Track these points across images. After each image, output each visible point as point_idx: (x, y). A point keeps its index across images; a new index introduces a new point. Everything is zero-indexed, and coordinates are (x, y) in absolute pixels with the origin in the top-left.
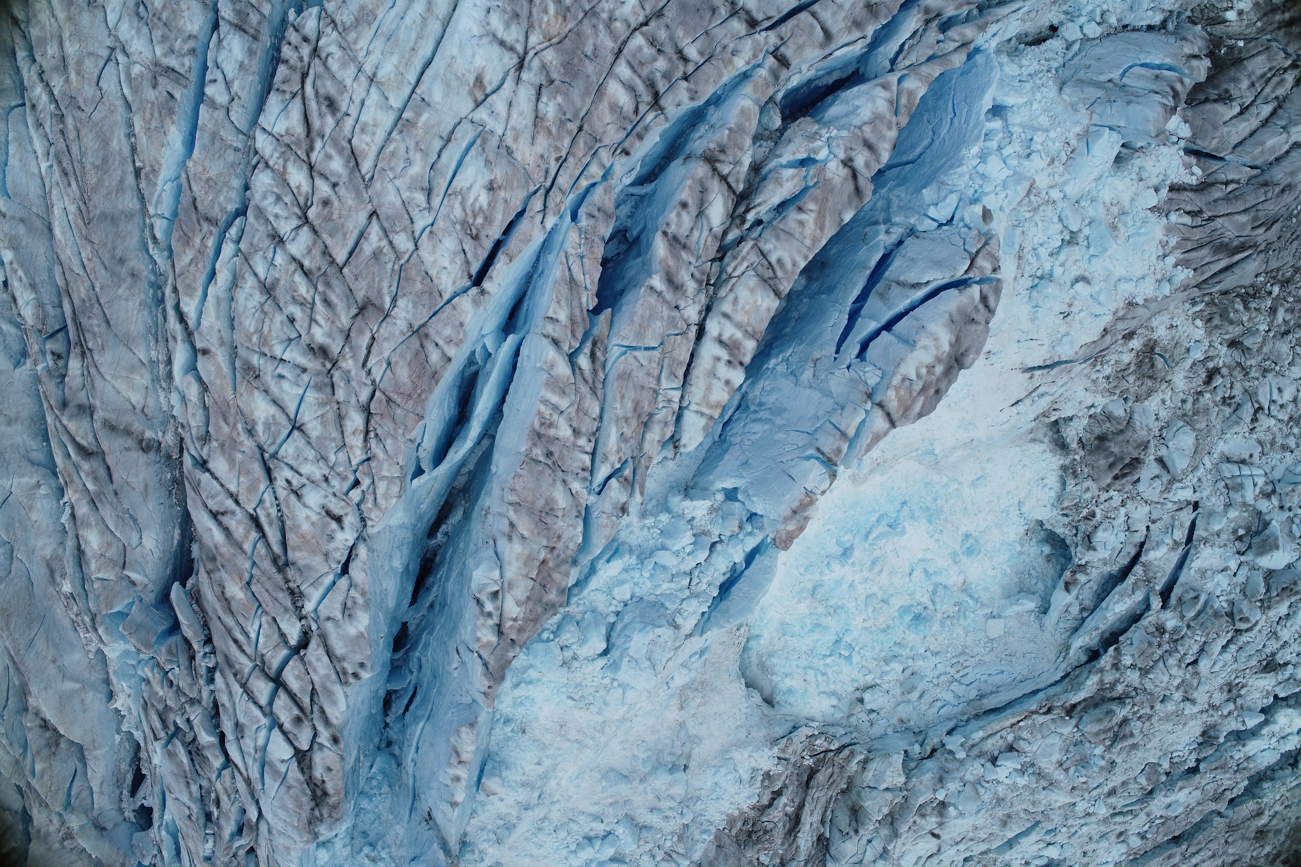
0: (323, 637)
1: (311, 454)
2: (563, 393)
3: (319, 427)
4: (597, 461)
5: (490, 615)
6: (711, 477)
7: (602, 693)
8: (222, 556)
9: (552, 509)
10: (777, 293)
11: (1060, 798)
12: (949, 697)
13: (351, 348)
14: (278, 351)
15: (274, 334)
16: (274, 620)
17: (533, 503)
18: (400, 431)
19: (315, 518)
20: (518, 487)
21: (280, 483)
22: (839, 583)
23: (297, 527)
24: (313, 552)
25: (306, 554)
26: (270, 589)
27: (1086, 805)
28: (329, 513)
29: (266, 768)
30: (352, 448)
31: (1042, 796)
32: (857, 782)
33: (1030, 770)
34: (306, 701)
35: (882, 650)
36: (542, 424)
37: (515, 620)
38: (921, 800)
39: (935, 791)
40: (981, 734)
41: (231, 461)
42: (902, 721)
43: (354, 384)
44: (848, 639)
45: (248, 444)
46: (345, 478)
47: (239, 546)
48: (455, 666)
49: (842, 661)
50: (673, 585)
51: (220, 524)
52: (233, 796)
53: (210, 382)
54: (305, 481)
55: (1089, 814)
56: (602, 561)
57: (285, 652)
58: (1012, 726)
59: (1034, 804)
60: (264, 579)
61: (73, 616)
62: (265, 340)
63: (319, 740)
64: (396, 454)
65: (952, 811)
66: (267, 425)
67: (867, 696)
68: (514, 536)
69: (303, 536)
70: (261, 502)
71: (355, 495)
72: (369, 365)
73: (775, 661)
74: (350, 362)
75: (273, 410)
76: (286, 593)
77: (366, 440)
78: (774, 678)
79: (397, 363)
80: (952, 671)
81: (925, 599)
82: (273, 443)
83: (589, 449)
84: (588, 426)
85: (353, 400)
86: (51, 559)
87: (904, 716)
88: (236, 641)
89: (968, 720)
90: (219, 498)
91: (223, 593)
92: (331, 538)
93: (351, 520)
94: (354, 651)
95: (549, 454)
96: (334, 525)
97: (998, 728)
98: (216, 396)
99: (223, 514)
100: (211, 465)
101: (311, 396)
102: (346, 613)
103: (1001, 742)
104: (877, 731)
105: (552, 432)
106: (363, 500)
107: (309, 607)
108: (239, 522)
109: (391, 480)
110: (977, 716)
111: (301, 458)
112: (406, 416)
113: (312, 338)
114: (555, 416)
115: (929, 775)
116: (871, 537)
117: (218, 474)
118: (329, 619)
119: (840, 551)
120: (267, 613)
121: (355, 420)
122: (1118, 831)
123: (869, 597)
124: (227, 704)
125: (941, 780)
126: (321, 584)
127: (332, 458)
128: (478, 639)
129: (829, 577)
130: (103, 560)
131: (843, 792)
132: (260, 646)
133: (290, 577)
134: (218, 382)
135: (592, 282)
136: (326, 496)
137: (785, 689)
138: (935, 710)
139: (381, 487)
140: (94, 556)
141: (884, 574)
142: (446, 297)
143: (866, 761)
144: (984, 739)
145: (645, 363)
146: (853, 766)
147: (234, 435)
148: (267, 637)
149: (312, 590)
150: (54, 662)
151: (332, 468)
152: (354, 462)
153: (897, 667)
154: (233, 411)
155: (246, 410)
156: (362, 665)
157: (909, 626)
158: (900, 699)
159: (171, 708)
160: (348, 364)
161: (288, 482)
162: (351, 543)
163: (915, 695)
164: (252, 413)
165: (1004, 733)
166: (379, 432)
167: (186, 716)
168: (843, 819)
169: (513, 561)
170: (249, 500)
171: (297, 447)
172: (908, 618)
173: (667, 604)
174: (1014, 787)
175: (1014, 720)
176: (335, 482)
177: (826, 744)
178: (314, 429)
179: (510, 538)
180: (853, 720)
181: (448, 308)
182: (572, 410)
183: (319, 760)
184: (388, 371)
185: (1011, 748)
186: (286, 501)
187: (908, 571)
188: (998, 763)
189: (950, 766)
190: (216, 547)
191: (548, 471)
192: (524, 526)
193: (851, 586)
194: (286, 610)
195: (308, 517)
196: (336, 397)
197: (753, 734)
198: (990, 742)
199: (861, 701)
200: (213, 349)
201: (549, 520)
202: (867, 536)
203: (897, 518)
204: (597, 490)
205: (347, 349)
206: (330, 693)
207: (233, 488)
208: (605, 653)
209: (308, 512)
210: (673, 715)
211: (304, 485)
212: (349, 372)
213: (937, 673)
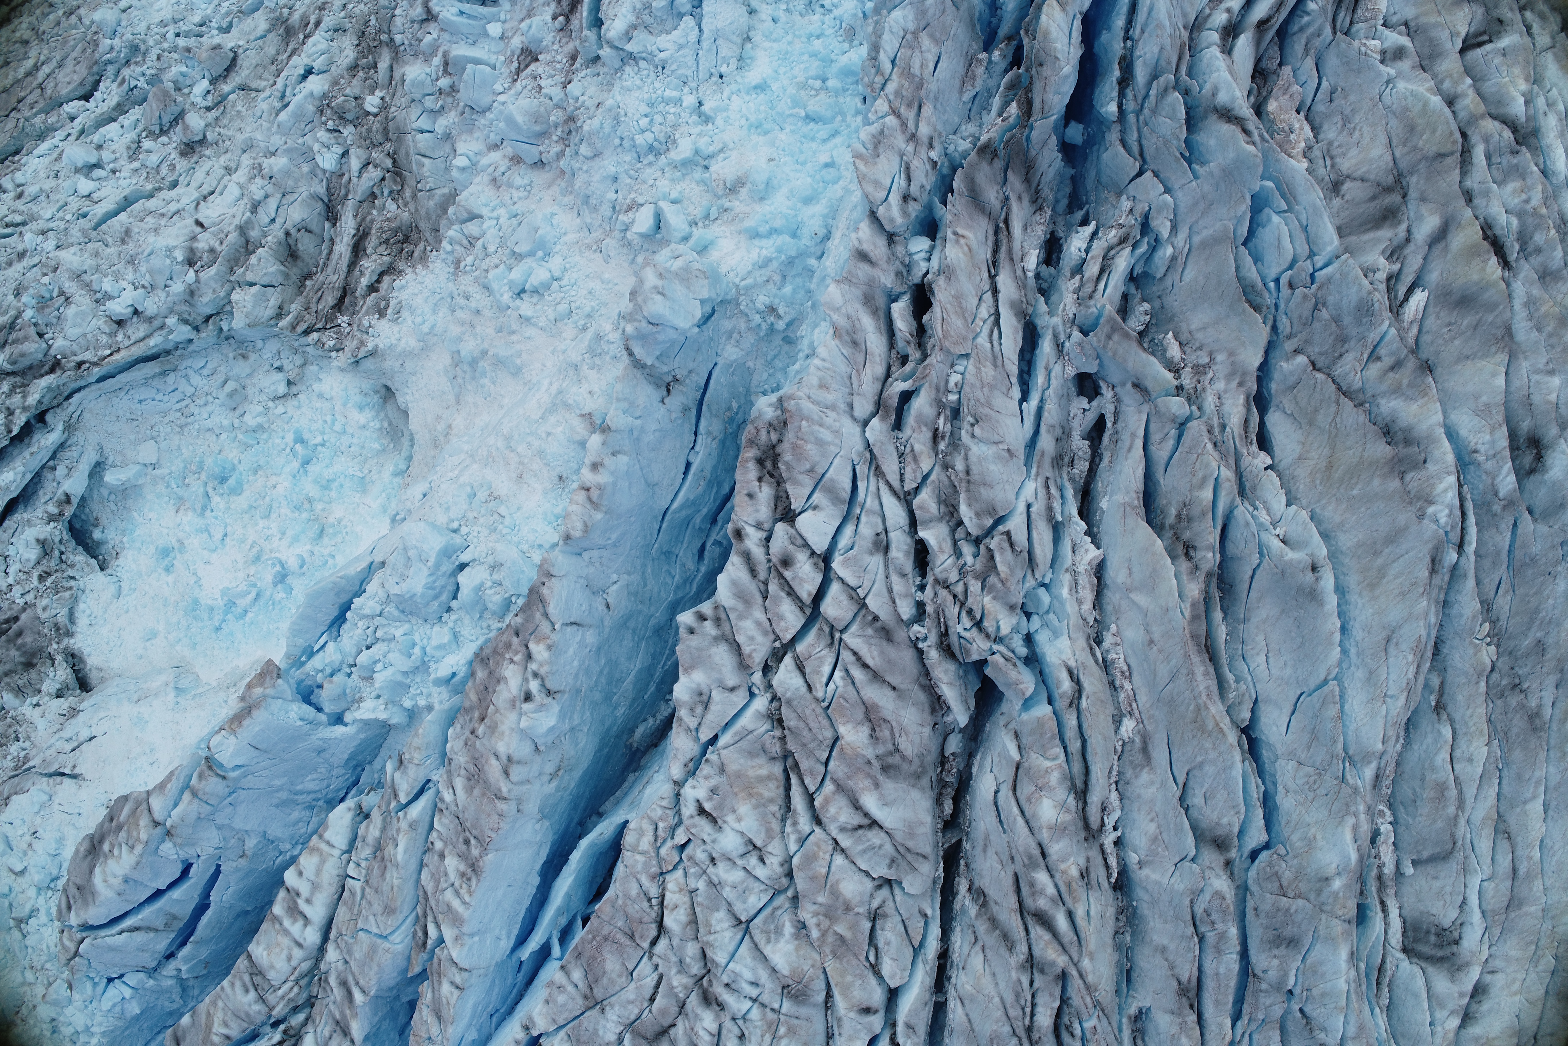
0: (743, 665)
1: (727, 892)
2: (449, 907)
3: (714, 922)
4: (427, 819)
5: (536, 675)
6: (362, 736)
7: (471, 515)
8: (868, 775)
9: (469, 779)
10: (249, 956)
11: (70, 258)
12: (196, 379)
13: (677, 996)
14: (755, 1014)
15: (759, 1032)
16: (810, 688)
17: (483, 795)
18: (620, 902)
19: (730, 818)
20: (495, 817)
21: (774, 861)
22: (296, 539)
23: (761, 805)
24: (738, 775)
25: (751, 773)
26: (805, 732)
27: (45, 245)
28: (714, 821)
29: (846, 495)
30: (681, 890)
31: (89, 262)
32: (290, 291)
33: (99, 295)
34: (773, 587)
35: (266, 441)
36: (469, 879)
37: (512, 661)
38: (213, 270)
39: (198, 281)
40: (152, 342)
41: (835, 893)
42: (244, 357)
43: (674, 959)
44: (296, 464)
45: (806, 914)
46: (690, 858)
47: (840, 787)
48: (615, 587)
49: (306, 436)
50: (392, 631)
51: (866, 815)
52: (908, 449)
53: (862, 977)
54: (740, 862)
55: (43, 233)
56: (461, 675)
57: (800, 648)
58: (119, 350)
59: (97, 254)
60: (812, 745)
61: (1128, 686)
62: (769, 1027)
63: (763, 535)
64: (626, 877)
65: (179, 255)
66: (779, 932)
67: (282, 389)
68: (505, 760)
69: (751, 795)
70: (802, 841)
71: (680, 838)
72: (655, 977)
73: (376, 446)
74: (675, 983)
75: (767, 950)
76: (785, 724)
77: (663, 897)
78: (378, 426)
79: (620, 976)
80: (192, 408)
81: (216, 499)
82: (775, 909)
83: (434, 834)
84: (432, 860)
85: (676, 942)
86: (1143, 767)
87: (241, 362)
88: (865, 666)
89: (176, 348)
90: (861, 847)
91: (873, 729)
92: (714, 791)
93: (688, 809)
94: (699, 649)
95: (467, 842)
96: (707, 806)
97: (133, 349)
98: (855, 962)
99: (861, 827)
100: (869, 885)
101: (720, 957)
102: (705, 697)
103: (130, 333)
104: (273, 346)
105: (462, 867)
106: (673, 830)
107: (761, 703)
108: (834, 819)
109: (634, 849)
110: (168, 352)
111: (740, 889)
112: (612, 918)
113: (717, 1017)
114: (457, 884)
115: (205, 299)
116: (253, 595)
117: (858, 877)
118: (732, 689)
119: (289, 580)
120: (817, 700)
121: (674, 921)
122: (23, 200)
123: (267, 516)
124: (895, 579)
125: (192, 293)
126: (736, 734)
127: (701, 885)
128: (549, 648)
129: (303, 549)
130: (1040, 783)
131: (309, 275)
132: (831, 660)
133: (778, 744)
134: (849, 978)
135: (421, 1011)
136: (714, 841)
137: (367, 410)
138: (210, 366)
139: (646, 843)
140: (1052, 789)
141: (250, 542)
142: (562, 1033)
143: (279, 316)
144: (149, 336)
145: (371, 918)
146: (295, 308)
147: (826, 923)
148: (819, 673)
149: (750, 727)
150: (1151, 642)
151: (705, 872)
152: (679, 873)
153: (250, 420)
154: (827, 950)
155: (806, 950)
156: (692, 631)
157: (234, 469)
158: (248, 381)
159: (977, 577)
160: (678, 981)
161: (762, 861)
162: (691, 782)
163: (230, 386)
164: (797, 949)
165: (127, 343)
166: (646, 904)
167: (961, 562)
168: (306, 244)
169: (507, 733)
170: (817, 845)
171: (744, 902)
172: (232, 481)
173: (396, 613)
174: (117, 277)
175: (116, 357)
176: (701, 856)
177: (324, 339)
178: (720, 921)
179: (509, 759)
180: (298, 361)
181: (561, 1022)
182: (443, 885)
183: (763, 509)
184: (631, 968)
185: (120, 323)
186: (770, 837)
187: (227, 540)
188: (130, 310)
189: (185, 308)
190: (877, 786)
191: (468, 824)
192: (494, 769)
193: (284, 534)
194: (789, 702)
195: (739, 820)
196: (698, 946)
197: (397, 364)
198: (141, 334)
199: (289, 383)
200: (852, 1015)
201: (472, 768)
202: (258, 595)
203: (226, 613)
204: (431, 784)
205: (681, 995)
206: (741, 595)
207: (839, 860)
208: (462, 567)
209: (736, 826)
210: (458, 422)
211: (743, 856)
212: (679, 972)
213: (209, 408)
